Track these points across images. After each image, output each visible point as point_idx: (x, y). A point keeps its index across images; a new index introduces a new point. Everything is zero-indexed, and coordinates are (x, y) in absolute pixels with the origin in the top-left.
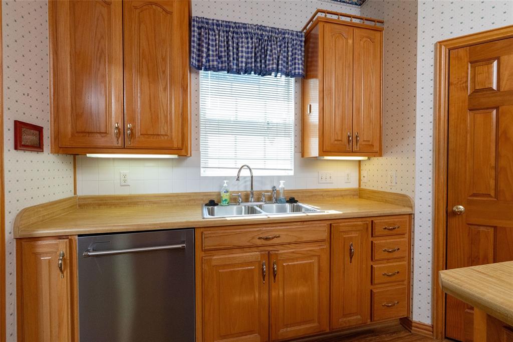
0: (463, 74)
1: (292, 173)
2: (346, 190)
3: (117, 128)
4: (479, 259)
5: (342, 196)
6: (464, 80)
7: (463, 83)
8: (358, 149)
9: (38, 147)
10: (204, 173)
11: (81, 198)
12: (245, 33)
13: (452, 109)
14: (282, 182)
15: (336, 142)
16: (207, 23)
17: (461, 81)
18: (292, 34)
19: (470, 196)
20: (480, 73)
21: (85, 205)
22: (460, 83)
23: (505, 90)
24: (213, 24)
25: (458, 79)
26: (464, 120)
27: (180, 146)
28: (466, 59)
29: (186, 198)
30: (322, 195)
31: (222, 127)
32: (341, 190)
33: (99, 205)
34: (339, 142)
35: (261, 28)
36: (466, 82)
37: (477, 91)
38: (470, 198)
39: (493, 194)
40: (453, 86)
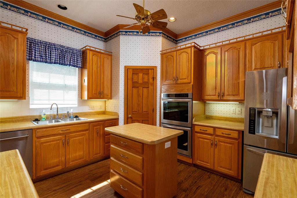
1: (76, 106)
5: (98, 114)
8: (103, 97)
10: (31, 107)
12: (55, 48)
14: (72, 110)
15: (94, 95)
16: (35, 41)
18: (76, 51)
20: (135, 77)
23: (140, 83)
24: (38, 42)
27: (21, 96)
28: (131, 72)
30: (90, 114)
31: (41, 86)
36: (132, 79)
37: (134, 82)
38: (133, 113)
39: (137, 111)
40: (129, 80)
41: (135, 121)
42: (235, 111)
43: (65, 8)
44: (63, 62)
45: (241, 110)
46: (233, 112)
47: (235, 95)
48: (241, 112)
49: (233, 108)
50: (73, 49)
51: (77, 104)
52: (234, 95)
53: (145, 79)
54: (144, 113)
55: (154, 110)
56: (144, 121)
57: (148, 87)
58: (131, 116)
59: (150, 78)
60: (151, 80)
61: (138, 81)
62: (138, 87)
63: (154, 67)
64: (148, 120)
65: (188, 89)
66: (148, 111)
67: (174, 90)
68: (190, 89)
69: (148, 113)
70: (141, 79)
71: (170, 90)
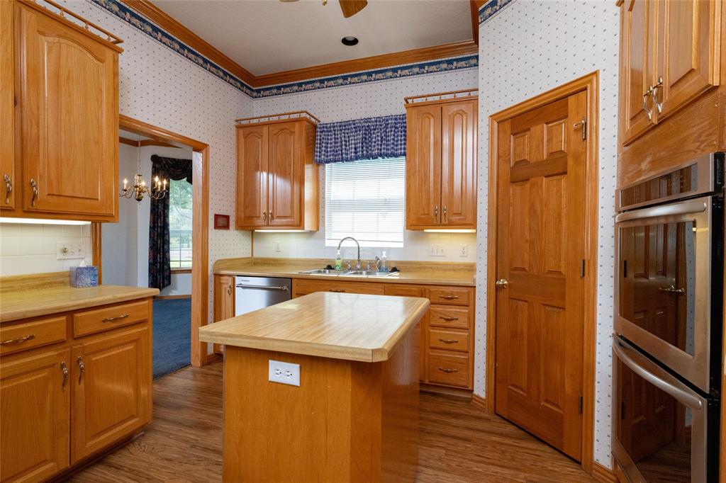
0: (507, 147)
1: (401, 245)
2: (459, 265)
3: (264, 213)
4: (518, 334)
5: (454, 270)
6: (508, 152)
7: (507, 156)
8: (447, 222)
9: (227, 227)
10: (328, 243)
11: (255, 259)
12: (355, 128)
13: (501, 182)
14: (384, 253)
15: (423, 216)
16: (326, 127)
18: (396, 119)
19: (513, 270)
20: (519, 145)
21: (258, 263)
22: (505, 155)
23: (534, 161)
24: (330, 127)
25: (504, 151)
26: (508, 192)
27: (298, 223)
28: (509, 131)
29: (315, 263)
30: (431, 268)
31: (342, 206)
32: (454, 265)
33: (264, 264)
34: (426, 216)
35: (368, 120)
36: (509, 154)
37: (517, 163)
38: (512, 272)
39: (527, 268)
40: (500, 159)
41: (520, 302)
43: (355, 42)
44: (365, 152)
50: (386, 119)
51: (402, 240)
53: (554, 140)
54: (549, 275)
55: (585, 268)
56: (547, 308)
57: (566, 173)
58: (506, 282)
59: (572, 130)
60: (575, 138)
61: (530, 158)
62: (528, 180)
63: (588, 79)
64: (564, 309)
65: (700, 135)
66: (563, 270)
67: (649, 159)
68: (708, 132)
69: (563, 279)
70: (538, 146)
71: (640, 165)
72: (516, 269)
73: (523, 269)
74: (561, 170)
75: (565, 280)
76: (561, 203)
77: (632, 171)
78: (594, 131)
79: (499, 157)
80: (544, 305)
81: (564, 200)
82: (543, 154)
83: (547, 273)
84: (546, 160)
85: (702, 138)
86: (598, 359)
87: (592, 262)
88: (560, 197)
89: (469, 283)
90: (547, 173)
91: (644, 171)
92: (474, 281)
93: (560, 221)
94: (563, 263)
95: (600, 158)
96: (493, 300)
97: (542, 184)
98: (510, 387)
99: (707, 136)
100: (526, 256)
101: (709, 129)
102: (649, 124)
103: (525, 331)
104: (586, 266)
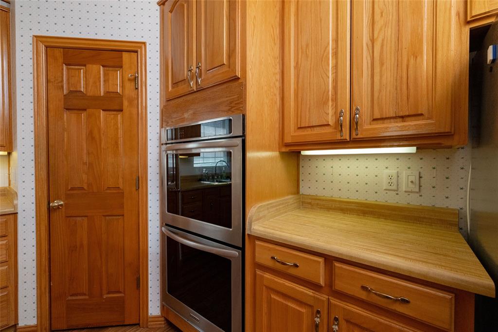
0: (59, 74)
4: (77, 248)
6: (60, 79)
7: (59, 83)
13: (51, 106)
17: (57, 80)
19: (69, 190)
20: (73, 76)
22: (56, 81)
23: (91, 95)
25: (55, 77)
26: (61, 117)
28: (61, 60)
36: (62, 81)
37: (71, 92)
38: (68, 192)
39: (85, 187)
40: (50, 84)
41: (79, 219)
42: (394, 180)
45: (420, 177)
46: (390, 184)
47: (409, 116)
48: (420, 186)
49: (387, 171)
52: (402, 117)
53: (110, 82)
54: (108, 191)
55: (139, 182)
56: (107, 218)
57: (122, 111)
58: (62, 203)
59: (127, 79)
60: (129, 86)
61: (86, 91)
62: (85, 110)
63: (138, 45)
64: (123, 215)
65: (231, 103)
66: (121, 186)
67: (191, 112)
68: (236, 102)
69: (122, 193)
70: (95, 83)
71: (183, 114)
72: (72, 189)
73: (82, 188)
74: (117, 108)
75: (123, 193)
76: (118, 133)
77: (176, 118)
78: (144, 84)
79: (48, 81)
80: (104, 216)
81: (120, 132)
82: (100, 91)
83: (106, 190)
84: (103, 96)
85: (233, 105)
86: (149, 245)
87: (144, 178)
88: (117, 129)
89: (11, 210)
90: (104, 108)
91: (187, 119)
92: (15, 207)
93: (117, 147)
94: (121, 180)
95: (148, 105)
96: (45, 222)
97: (99, 116)
98: (70, 298)
99: (236, 104)
100: (84, 177)
101: (237, 101)
102: (190, 90)
103: (85, 242)
104: (140, 181)
